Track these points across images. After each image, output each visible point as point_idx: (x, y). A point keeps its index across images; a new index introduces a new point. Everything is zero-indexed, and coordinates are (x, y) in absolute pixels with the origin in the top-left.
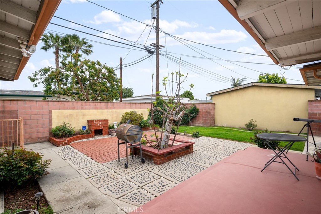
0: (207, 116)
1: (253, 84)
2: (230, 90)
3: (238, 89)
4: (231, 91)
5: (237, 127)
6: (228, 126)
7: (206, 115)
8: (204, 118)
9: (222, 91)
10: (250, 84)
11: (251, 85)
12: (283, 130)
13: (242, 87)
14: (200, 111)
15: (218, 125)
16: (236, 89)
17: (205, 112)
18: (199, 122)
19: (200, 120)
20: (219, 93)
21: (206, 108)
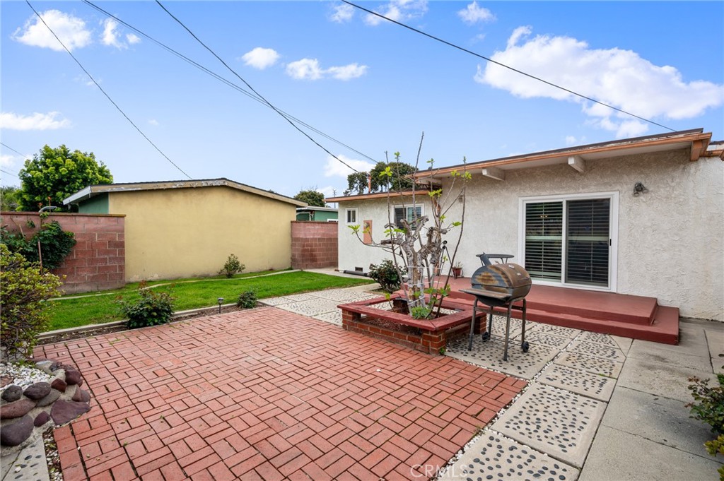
0: (112, 256)
1: (224, 182)
2: (174, 187)
3: (194, 186)
4: (174, 189)
5: (186, 276)
6: (163, 277)
7: (107, 252)
8: (100, 265)
9: (150, 185)
10: (219, 181)
11: (221, 183)
12: (265, 269)
13: (204, 184)
14: (80, 242)
15: (132, 280)
16: (189, 186)
17: (104, 244)
18: (76, 279)
19: (79, 273)
20: (139, 189)
21: (108, 231)
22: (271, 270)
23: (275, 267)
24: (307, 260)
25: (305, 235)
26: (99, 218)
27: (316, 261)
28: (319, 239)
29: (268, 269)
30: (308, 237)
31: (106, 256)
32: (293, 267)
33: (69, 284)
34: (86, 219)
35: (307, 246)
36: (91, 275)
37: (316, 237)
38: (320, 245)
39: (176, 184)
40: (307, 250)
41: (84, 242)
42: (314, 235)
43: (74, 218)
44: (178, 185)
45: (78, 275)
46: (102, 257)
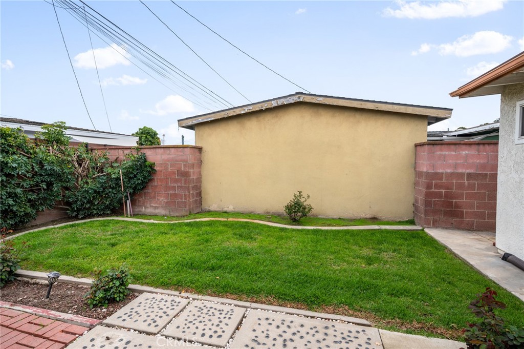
0: (179, 184)
1: (299, 97)
2: (243, 112)
3: (264, 108)
4: (244, 114)
6: (237, 210)
7: (176, 181)
8: (171, 192)
9: (221, 113)
10: (293, 98)
11: (296, 99)
12: (363, 216)
13: (274, 104)
14: (159, 171)
15: (212, 208)
16: (258, 109)
17: (174, 173)
18: (156, 203)
19: (159, 198)
20: (213, 119)
21: (176, 161)
22: (374, 220)
23: (381, 215)
24: (435, 212)
25: (433, 166)
26: (171, 149)
27: (462, 217)
28: (469, 175)
29: (368, 216)
30: (441, 171)
31: (175, 185)
32: (416, 220)
33: (153, 206)
34: (162, 150)
35: (436, 186)
36: (166, 201)
37: (460, 171)
38: (471, 187)
39: (244, 108)
40: (439, 195)
41: (161, 171)
42: (456, 166)
43: (155, 150)
44: (246, 110)
45: (158, 199)
46: (172, 185)
